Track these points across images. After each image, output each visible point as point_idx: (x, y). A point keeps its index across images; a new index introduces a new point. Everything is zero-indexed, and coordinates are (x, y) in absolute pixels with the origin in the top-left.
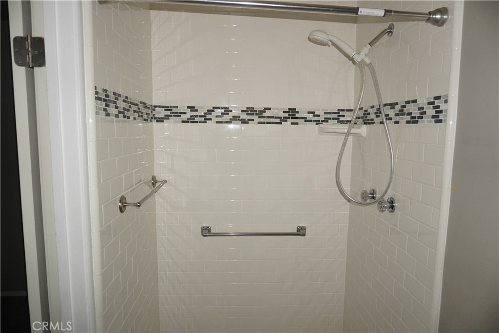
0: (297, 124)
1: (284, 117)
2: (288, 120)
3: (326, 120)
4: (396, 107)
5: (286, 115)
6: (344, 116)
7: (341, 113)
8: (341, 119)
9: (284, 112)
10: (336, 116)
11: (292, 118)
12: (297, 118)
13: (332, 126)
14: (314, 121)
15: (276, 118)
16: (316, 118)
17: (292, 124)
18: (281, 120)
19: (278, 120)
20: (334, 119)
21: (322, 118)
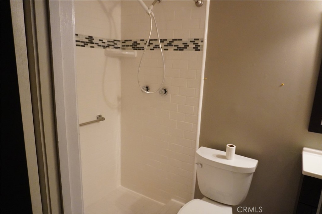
0: (93, 47)
1: (86, 42)
2: (88, 44)
3: (108, 46)
4: (165, 41)
5: (87, 40)
6: (116, 44)
7: (115, 42)
8: (115, 46)
9: (86, 38)
10: (112, 44)
11: (91, 43)
12: (93, 43)
13: (111, 49)
14: (103, 46)
15: (82, 42)
16: (103, 44)
17: (91, 47)
18: (84, 44)
19: (82, 44)
20: (112, 45)
21: (106, 45)
